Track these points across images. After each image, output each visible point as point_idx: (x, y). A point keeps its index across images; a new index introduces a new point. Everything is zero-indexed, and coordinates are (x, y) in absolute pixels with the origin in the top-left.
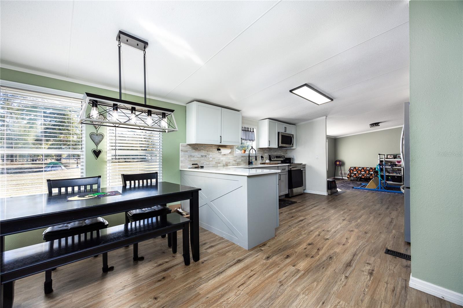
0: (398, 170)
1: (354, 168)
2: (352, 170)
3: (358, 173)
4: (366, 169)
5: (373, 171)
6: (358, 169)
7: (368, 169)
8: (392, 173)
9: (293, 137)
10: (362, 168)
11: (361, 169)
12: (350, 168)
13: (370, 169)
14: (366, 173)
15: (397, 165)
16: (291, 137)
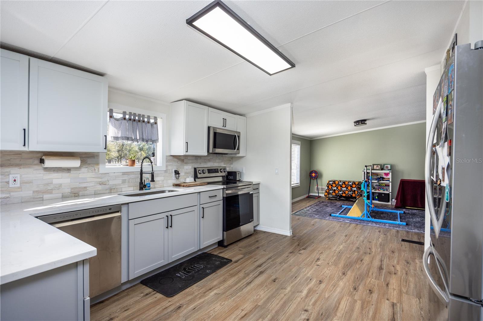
0: (386, 185)
1: (333, 182)
2: (331, 185)
3: (337, 189)
4: (348, 184)
5: (356, 186)
6: (338, 184)
7: (350, 183)
8: (378, 189)
9: (239, 137)
10: (343, 182)
11: (342, 184)
12: (328, 182)
13: (352, 184)
14: (347, 190)
15: (384, 178)
16: (235, 136)
